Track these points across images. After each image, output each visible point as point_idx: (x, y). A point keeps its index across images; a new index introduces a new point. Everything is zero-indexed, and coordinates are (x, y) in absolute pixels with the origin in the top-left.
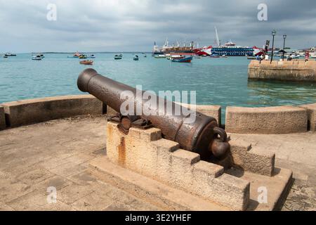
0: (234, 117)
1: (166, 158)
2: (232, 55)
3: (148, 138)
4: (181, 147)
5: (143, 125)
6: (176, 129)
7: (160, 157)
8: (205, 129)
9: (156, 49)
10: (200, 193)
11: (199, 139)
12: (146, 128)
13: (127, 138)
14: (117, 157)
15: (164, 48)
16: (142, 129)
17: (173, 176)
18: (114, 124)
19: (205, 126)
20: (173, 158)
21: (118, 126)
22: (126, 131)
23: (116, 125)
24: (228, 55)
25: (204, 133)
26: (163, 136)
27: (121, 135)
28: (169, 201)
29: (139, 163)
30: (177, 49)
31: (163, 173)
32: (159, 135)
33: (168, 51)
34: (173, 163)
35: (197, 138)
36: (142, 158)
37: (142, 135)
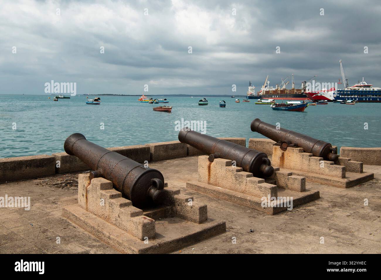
0: (346, 152)
1: (307, 160)
2: (366, 101)
3: (297, 151)
4: (314, 156)
5: (294, 146)
6: (311, 148)
7: (304, 160)
8: (325, 147)
9: (251, 91)
10: (323, 173)
11: (323, 152)
12: (296, 147)
13: (286, 153)
14: (279, 163)
15: (264, 89)
16: (294, 147)
17: (311, 167)
18: (278, 146)
19: (325, 146)
20: (311, 159)
21: (280, 147)
22: (284, 149)
23: (280, 146)
24: (360, 101)
25: (325, 149)
26: (304, 152)
27: (282, 151)
28: (309, 176)
29: (292, 164)
30: (282, 91)
31: (305, 167)
32: (303, 151)
33: (268, 94)
34: (311, 161)
35: (322, 151)
36: (294, 161)
37: (294, 150)
